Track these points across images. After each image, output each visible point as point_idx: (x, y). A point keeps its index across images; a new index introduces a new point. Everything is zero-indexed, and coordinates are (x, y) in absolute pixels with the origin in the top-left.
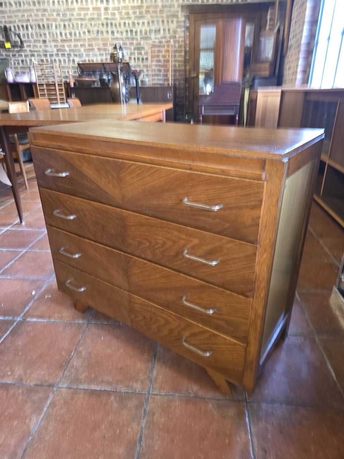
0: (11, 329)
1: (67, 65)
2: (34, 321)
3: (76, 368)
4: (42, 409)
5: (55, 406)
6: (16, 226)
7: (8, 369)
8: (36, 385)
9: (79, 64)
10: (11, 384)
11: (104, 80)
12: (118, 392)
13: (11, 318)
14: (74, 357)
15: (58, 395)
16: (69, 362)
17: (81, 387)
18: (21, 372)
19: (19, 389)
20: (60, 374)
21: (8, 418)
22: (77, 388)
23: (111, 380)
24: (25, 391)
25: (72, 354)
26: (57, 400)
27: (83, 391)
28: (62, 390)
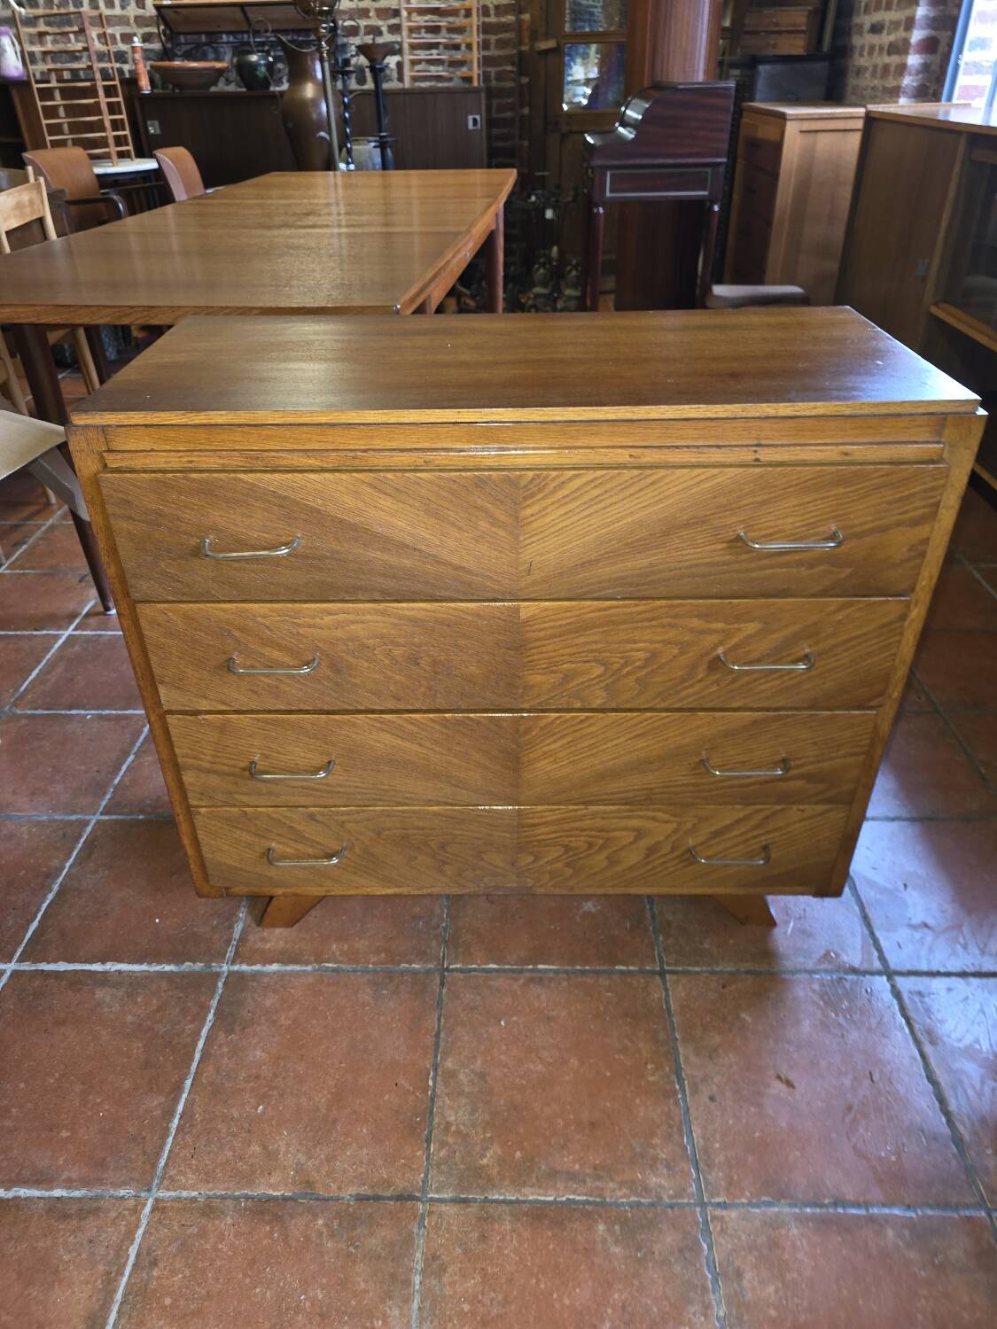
0: (214, 1003)
1: (117, 11)
2: (275, 973)
3: (459, 1132)
4: (407, 1283)
5: (443, 1269)
6: (93, 621)
7: (255, 1148)
8: (360, 1198)
9: (158, 8)
10: (285, 1199)
11: (254, 66)
12: (610, 1205)
13: (199, 966)
14: (438, 1091)
15: (437, 1228)
16: (431, 1112)
17: (496, 1197)
18: (302, 1157)
19: (316, 1216)
20: (419, 1153)
21: (318, 1318)
22: (486, 1200)
23: (577, 1167)
24: (336, 1223)
25: (431, 1083)
26: (442, 1245)
27: (504, 1207)
28: (444, 1208)
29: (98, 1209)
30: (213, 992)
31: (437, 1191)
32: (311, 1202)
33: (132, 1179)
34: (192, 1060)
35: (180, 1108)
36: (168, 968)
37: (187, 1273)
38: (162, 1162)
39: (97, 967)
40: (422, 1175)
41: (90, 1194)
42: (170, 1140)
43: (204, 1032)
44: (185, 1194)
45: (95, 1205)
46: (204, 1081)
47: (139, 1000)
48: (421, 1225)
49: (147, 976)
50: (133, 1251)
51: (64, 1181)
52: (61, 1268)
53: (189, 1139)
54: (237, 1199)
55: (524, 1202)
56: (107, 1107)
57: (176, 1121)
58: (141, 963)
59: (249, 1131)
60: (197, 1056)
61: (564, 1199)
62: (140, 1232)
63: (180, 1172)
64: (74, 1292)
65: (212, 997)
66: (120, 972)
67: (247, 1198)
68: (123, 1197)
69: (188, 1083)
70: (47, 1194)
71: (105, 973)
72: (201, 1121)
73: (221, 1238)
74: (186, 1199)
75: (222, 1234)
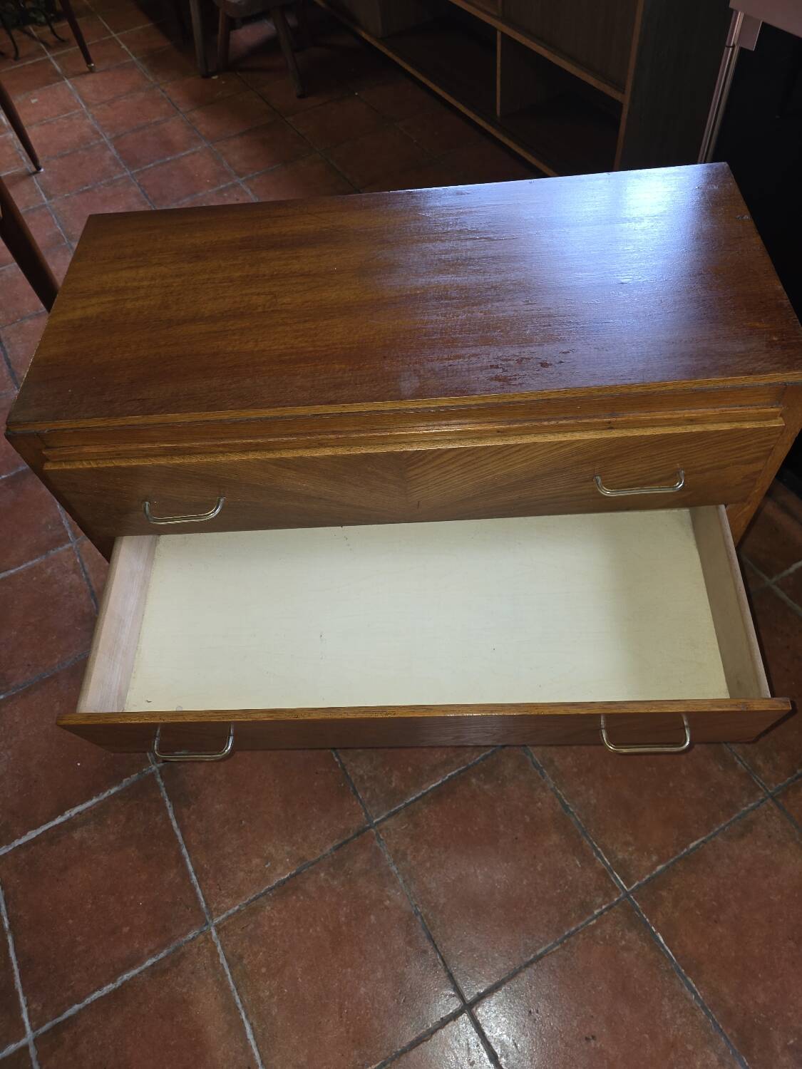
0: (164, 793)
3: (370, 778)
4: (390, 873)
5: (405, 854)
7: (256, 861)
8: (337, 848)
10: (291, 876)
12: (472, 766)
13: (134, 777)
15: (389, 836)
16: (348, 776)
17: (411, 799)
18: (287, 848)
19: (318, 874)
20: (355, 803)
21: (353, 923)
22: (407, 805)
23: (445, 756)
24: (332, 870)
25: (337, 760)
26: (397, 843)
27: (418, 802)
28: (386, 823)
29: (183, 954)
30: (158, 786)
31: (377, 817)
32: (310, 868)
33: (191, 925)
34: (176, 836)
35: (190, 868)
36: (113, 791)
37: (264, 949)
38: (204, 905)
39: (59, 820)
40: (364, 814)
41: (171, 950)
42: (198, 889)
43: (171, 815)
44: (231, 912)
45: (179, 954)
46: (195, 844)
47: (109, 822)
48: (380, 840)
49: (102, 805)
50: (223, 960)
51: (148, 954)
52: (186, 997)
53: (210, 882)
54: (265, 894)
55: (427, 793)
56: (141, 897)
57: (194, 877)
58: (92, 799)
59: (246, 854)
60: (178, 833)
61: (447, 778)
62: (219, 948)
63: (219, 903)
64: (204, 1004)
65: (160, 792)
66: (79, 813)
67: (270, 889)
68: (194, 937)
69: (184, 851)
70: (143, 967)
71: (68, 820)
72: (210, 867)
73: (271, 919)
74: (234, 914)
75: (269, 917)
